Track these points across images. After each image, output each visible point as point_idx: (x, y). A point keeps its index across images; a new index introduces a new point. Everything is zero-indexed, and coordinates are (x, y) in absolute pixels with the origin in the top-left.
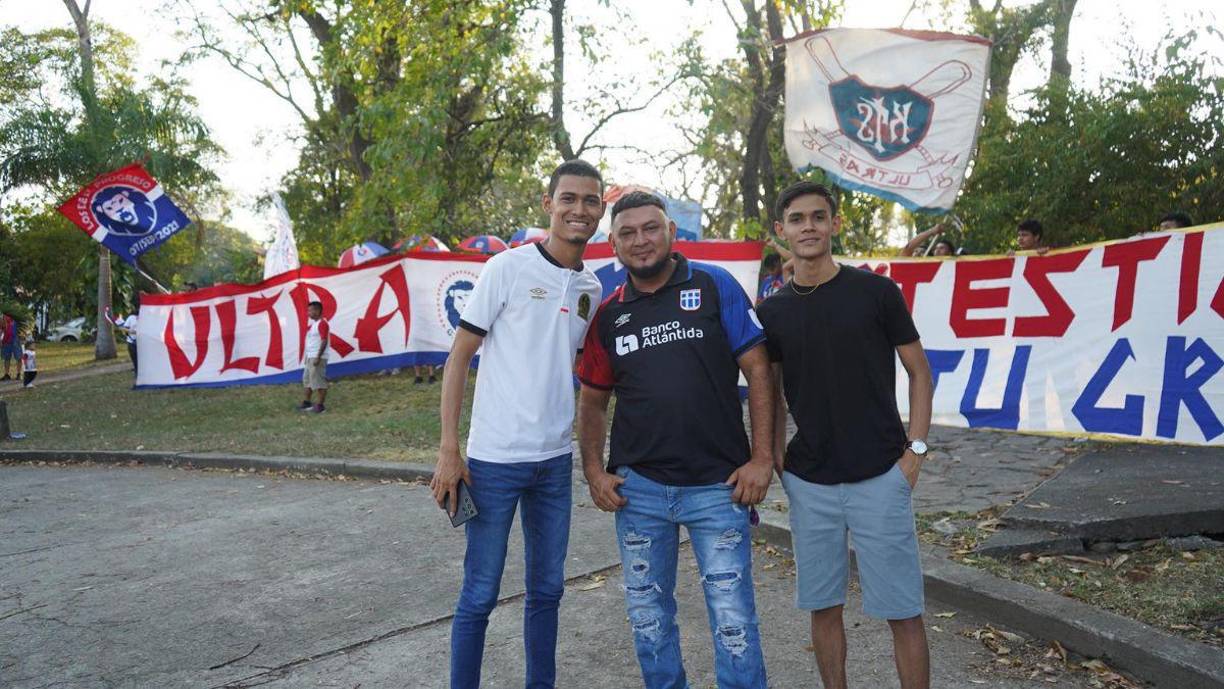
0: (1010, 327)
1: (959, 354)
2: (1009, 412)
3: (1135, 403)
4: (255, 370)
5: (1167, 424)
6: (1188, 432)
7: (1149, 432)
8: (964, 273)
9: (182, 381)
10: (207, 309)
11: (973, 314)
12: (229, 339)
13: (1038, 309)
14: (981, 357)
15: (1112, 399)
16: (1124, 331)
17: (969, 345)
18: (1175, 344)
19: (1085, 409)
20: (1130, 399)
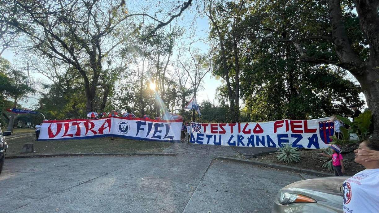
0: (218, 132)
1: (212, 135)
2: (220, 143)
3: (235, 142)
4: (72, 136)
5: (238, 144)
6: (241, 145)
7: (237, 145)
8: (212, 126)
9: (51, 138)
10: (62, 124)
11: (213, 131)
12: (66, 130)
13: (221, 130)
14: (215, 136)
15: (232, 142)
16: (232, 134)
17: (214, 134)
18: (238, 136)
19: (229, 143)
20: (234, 142)
